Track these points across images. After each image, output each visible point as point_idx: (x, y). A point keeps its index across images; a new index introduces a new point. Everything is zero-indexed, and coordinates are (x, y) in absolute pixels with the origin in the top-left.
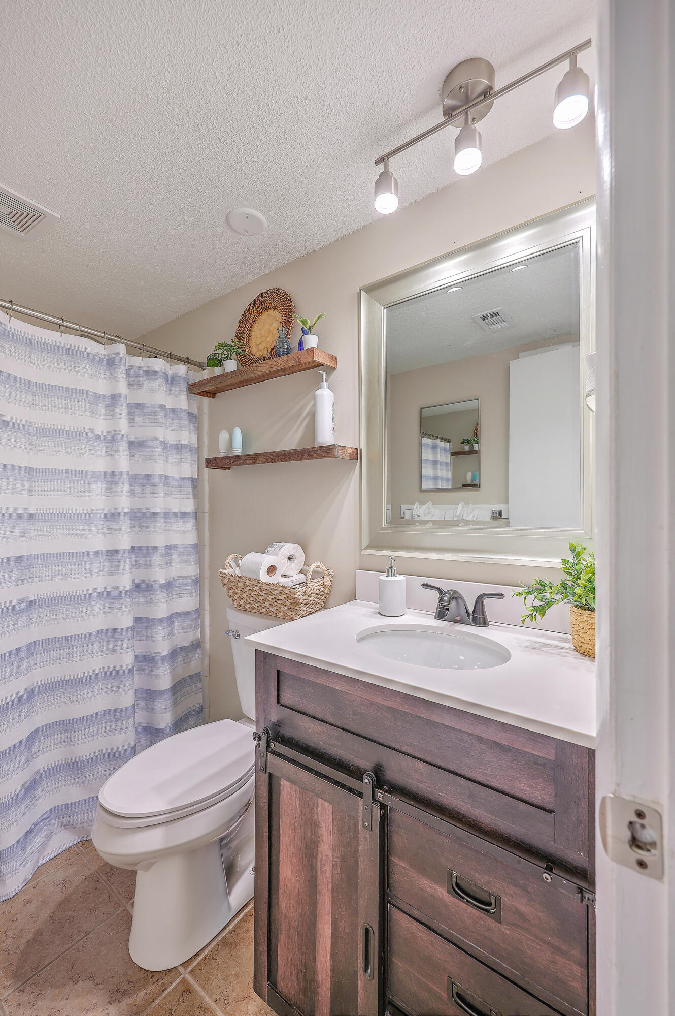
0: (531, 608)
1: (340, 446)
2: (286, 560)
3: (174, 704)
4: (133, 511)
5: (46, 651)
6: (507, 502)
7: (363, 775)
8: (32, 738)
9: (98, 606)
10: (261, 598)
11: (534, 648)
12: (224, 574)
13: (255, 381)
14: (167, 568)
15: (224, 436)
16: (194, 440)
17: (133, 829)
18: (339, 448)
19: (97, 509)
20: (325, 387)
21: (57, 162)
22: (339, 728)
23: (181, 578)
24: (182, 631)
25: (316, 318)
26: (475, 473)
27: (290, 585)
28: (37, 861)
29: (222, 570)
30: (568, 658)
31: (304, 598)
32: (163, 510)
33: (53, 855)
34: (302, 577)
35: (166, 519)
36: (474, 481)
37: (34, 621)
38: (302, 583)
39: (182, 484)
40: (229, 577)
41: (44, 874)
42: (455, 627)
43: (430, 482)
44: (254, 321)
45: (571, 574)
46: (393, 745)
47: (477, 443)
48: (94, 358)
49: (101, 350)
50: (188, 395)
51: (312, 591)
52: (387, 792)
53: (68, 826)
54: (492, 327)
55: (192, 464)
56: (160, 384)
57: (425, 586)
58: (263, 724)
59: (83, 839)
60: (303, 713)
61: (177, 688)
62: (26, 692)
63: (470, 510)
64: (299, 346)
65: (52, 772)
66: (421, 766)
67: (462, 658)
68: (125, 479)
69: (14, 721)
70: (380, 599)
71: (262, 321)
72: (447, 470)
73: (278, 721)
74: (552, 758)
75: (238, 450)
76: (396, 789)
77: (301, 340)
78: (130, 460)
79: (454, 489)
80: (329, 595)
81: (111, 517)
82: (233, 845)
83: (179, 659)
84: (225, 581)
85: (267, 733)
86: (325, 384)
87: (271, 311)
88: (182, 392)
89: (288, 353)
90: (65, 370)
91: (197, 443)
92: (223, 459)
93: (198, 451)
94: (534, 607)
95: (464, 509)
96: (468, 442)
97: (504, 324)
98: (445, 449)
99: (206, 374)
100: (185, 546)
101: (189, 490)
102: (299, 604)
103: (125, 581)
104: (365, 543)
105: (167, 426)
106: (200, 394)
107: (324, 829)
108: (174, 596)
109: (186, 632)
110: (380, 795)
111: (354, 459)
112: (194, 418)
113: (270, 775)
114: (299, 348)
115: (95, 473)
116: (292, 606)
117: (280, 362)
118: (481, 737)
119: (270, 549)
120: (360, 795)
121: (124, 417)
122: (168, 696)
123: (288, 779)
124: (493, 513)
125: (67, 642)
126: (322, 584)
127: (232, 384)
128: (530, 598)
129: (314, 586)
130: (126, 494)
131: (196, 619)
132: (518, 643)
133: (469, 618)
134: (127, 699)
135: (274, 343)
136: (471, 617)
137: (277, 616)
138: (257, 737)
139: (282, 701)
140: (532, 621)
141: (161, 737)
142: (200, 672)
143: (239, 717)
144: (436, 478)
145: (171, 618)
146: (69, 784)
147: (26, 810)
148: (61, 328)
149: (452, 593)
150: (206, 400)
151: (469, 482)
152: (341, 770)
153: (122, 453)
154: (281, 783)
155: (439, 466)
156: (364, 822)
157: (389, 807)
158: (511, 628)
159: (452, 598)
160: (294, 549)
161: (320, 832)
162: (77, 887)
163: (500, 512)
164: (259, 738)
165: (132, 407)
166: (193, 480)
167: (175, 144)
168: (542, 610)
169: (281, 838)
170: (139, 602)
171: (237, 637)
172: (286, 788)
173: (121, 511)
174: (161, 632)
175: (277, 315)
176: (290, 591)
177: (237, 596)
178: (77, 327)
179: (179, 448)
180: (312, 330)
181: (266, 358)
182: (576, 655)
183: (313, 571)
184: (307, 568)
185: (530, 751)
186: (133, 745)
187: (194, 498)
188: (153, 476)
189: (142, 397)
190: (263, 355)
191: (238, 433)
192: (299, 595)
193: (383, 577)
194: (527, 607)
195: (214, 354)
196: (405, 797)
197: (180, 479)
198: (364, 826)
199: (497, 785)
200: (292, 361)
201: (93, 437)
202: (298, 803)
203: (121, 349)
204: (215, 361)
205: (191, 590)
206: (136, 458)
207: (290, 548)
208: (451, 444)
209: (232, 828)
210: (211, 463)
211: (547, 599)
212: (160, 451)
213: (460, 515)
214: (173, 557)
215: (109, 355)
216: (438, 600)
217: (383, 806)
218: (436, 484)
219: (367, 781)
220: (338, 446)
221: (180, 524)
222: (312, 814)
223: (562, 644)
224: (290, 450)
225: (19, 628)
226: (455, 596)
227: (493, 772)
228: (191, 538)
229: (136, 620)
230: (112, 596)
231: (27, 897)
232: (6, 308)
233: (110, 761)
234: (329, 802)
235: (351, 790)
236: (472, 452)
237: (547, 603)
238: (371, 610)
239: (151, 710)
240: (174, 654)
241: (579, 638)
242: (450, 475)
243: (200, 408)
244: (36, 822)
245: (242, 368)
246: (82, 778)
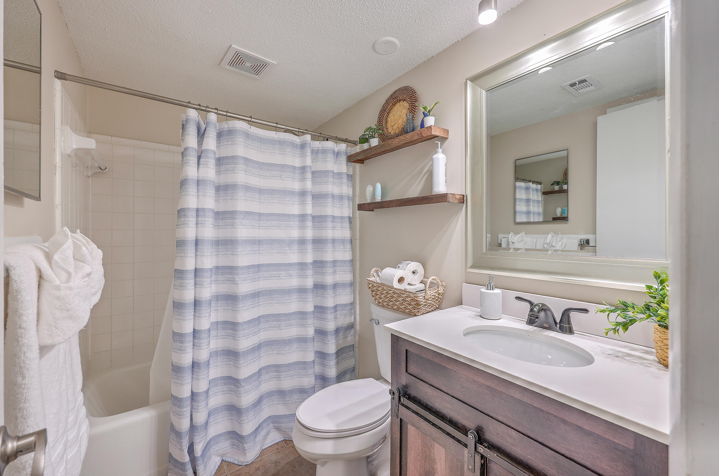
0: (614, 323)
1: (451, 194)
2: (411, 274)
3: (338, 363)
4: (314, 238)
5: (267, 322)
6: (594, 232)
7: (468, 432)
8: (259, 373)
9: (295, 296)
10: (394, 299)
11: (617, 356)
12: (369, 281)
13: (390, 151)
14: (334, 275)
15: (369, 189)
16: (351, 193)
17: (316, 438)
18: (450, 195)
19: (294, 237)
20: (440, 152)
21: (276, 32)
22: (450, 395)
23: (342, 282)
24: (343, 316)
25: (434, 104)
26: (564, 208)
27: (414, 291)
28: (262, 446)
29: (368, 278)
30: (650, 368)
31: (424, 301)
32: (331, 238)
33: (270, 445)
34: (422, 286)
35: (333, 244)
36: (563, 215)
37: (261, 303)
38: (423, 290)
39: (343, 221)
40: (372, 283)
41: (265, 455)
42: (544, 332)
43: (523, 216)
44: (390, 111)
45: (655, 298)
46: (491, 414)
47: (567, 183)
48: (293, 145)
49: (297, 139)
50: (347, 163)
51: (429, 297)
52: (486, 448)
53: (278, 429)
54: (579, 91)
55: (349, 207)
56: (330, 157)
57: (518, 298)
58: (396, 384)
59: (285, 439)
60: (424, 381)
61: (339, 353)
62: (257, 345)
63: (558, 239)
64: (421, 125)
65: (270, 394)
66: (514, 433)
67: (550, 357)
68: (310, 218)
69: (251, 361)
70: (481, 306)
71: (395, 109)
72: (539, 206)
73: (406, 385)
74: (631, 447)
75: (378, 199)
76: (492, 447)
77: (423, 120)
78: (313, 206)
79: (545, 222)
80: (442, 300)
81: (302, 242)
82: (375, 463)
83: (341, 334)
84: (370, 286)
85: (399, 391)
86: (440, 150)
87: (401, 103)
88: (343, 162)
89: (413, 130)
90: (278, 154)
91: (352, 194)
92: (369, 204)
93: (352, 199)
94: (617, 322)
95: (554, 238)
96: (558, 183)
97: (592, 88)
98: (537, 190)
99: (358, 149)
100: (345, 261)
101: (347, 225)
102: (420, 305)
103: (309, 282)
104: (470, 263)
105: (334, 184)
106: (354, 162)
107: (439, 465)
108: (337, 293)
109: (345, 317)
110: (481, 449)
111: (461, 203)
112: (351, 177)
113: (401, 419)
114: (421, 126)
115: (293, 215)
116: (415, 306)
117: (408, 137)
118: (565, 420)
119: (400, 265)
120: (466, 446)
121: (309, 180)
122: (334, 357)
123: (413, 425)
124: (581, 241)
125: (277, 317)
126: (437, 292)
127: (375, 154)
128: (613, 316)
129: (431, 293)
130: (310, 228)
131: (351, 309)
132: (601, 350)
133: (557, 326)
134: (310, 357)
135: (404, 124)
136: (558, 326)
137: (404, 312)
138: (392, 393)
139: (409, 370)
140: (615, 333)
141: (330, 384)
142: (353, 345)
143: (379, 378)
144: (528, 213)
145: (336, 307)
146: (278, 404)
147: (256, 414)
148: (276, 129)
149: (541, 305)
150: (358, 166)
151: (559, 215)
152: (451, 425)
153: (308, 202)
154: (408, 427)
155: (531, 203)
156: (468, 466)
157: (488, 459)
158: (594, 337)
159: (541, 310)
160: (417, 266)
161: (435, 466)
162: (283, 467)
163: (588, 242)
164: (394, 393)
165: (313, 173)
166: (349, 218)
167: (343, 7)
168: (625, 326)
169: (408, 464)
170: (317, 296)
171: (377, 324)
172: (411, 431)
173: (307, 238)
174: (330, 316)
175: (406, 104)
176: (414, 295)
177: (378, 296)
178: (284, 127)
179: (341, 197)
180: (431, 113)
181: (398, 135)
182: (661, 367)
183: (430, 282)
184: (426, 280)
185: (611, 438)
186: (314, 386)
187: (350, 230)
188: (326, 216)
189: (320, 166)
190: (396, 133)
191: (379, 186)
192: (421, 299)
193: (483, 290)
194: (610, 322)
195: (363, 135)
196: (501, 454)
197: (342, 218)
198: (468, 468)
199: (580, 460)
200: (417, 136)
201: (291, 193)
202: (420, 443)
203: (308, 137)
204: (364, 140)
205: (348, 290)
206: (316, 205)
207: (413, 265)
208: (542, 185)
209: (374, 451)
210: (361, 207)
211: (630, 317)
212: (330, 200)
213: (549, 242)
214: (337, 268)
215: (302, 142)
216: (529, 310)
217: (482, 457)
218: (528, 217)
219: (471, 437)
220: (450, 194)
221: (342, 247)
222: (430, 453)
223: (645, 355)
224: (414, 198)
225: (253, 307)
226: (544, 309)
227: (576, 449)
228: (348, 256)
229: (315, 307)
230: (302, 291)
231: (257, 466)
232: (249, 121)
233: (300, 393)
234: (443, 447)
235: (459, 441)
236: (562, 191)
237: (631, 321)
238: (474, 313)
239: (323, 365)
240: (337, 331)
241: (663, 353)
242: (541, 210)
243: (354, 171)
244: (262, 423)
245: (382, 143)
246: (285, 401)
